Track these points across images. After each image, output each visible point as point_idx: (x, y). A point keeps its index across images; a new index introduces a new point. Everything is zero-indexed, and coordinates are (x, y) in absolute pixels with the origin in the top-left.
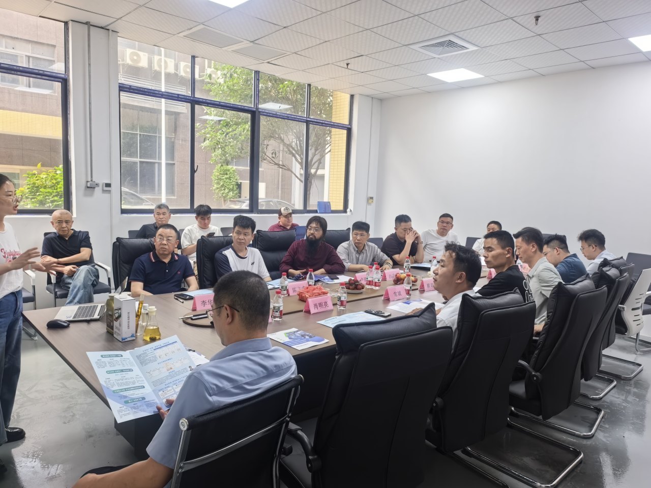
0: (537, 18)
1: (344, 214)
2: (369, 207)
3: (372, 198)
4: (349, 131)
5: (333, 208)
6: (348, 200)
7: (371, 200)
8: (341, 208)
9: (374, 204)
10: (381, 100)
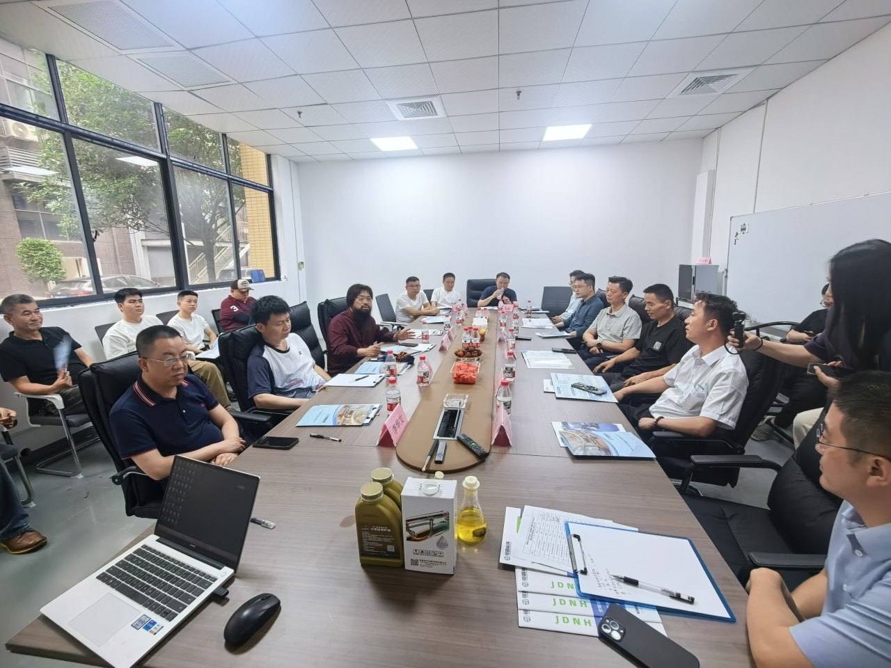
0: (519, 93)
1: (277, 282)
2: (300, 272)
3: (302, 263)
4: (271, 195)
5: (267, 276)
6: (279, 267)
7: (301, 266)
8: (272, 275)
9: (303, 269)
10: (297, 163)
